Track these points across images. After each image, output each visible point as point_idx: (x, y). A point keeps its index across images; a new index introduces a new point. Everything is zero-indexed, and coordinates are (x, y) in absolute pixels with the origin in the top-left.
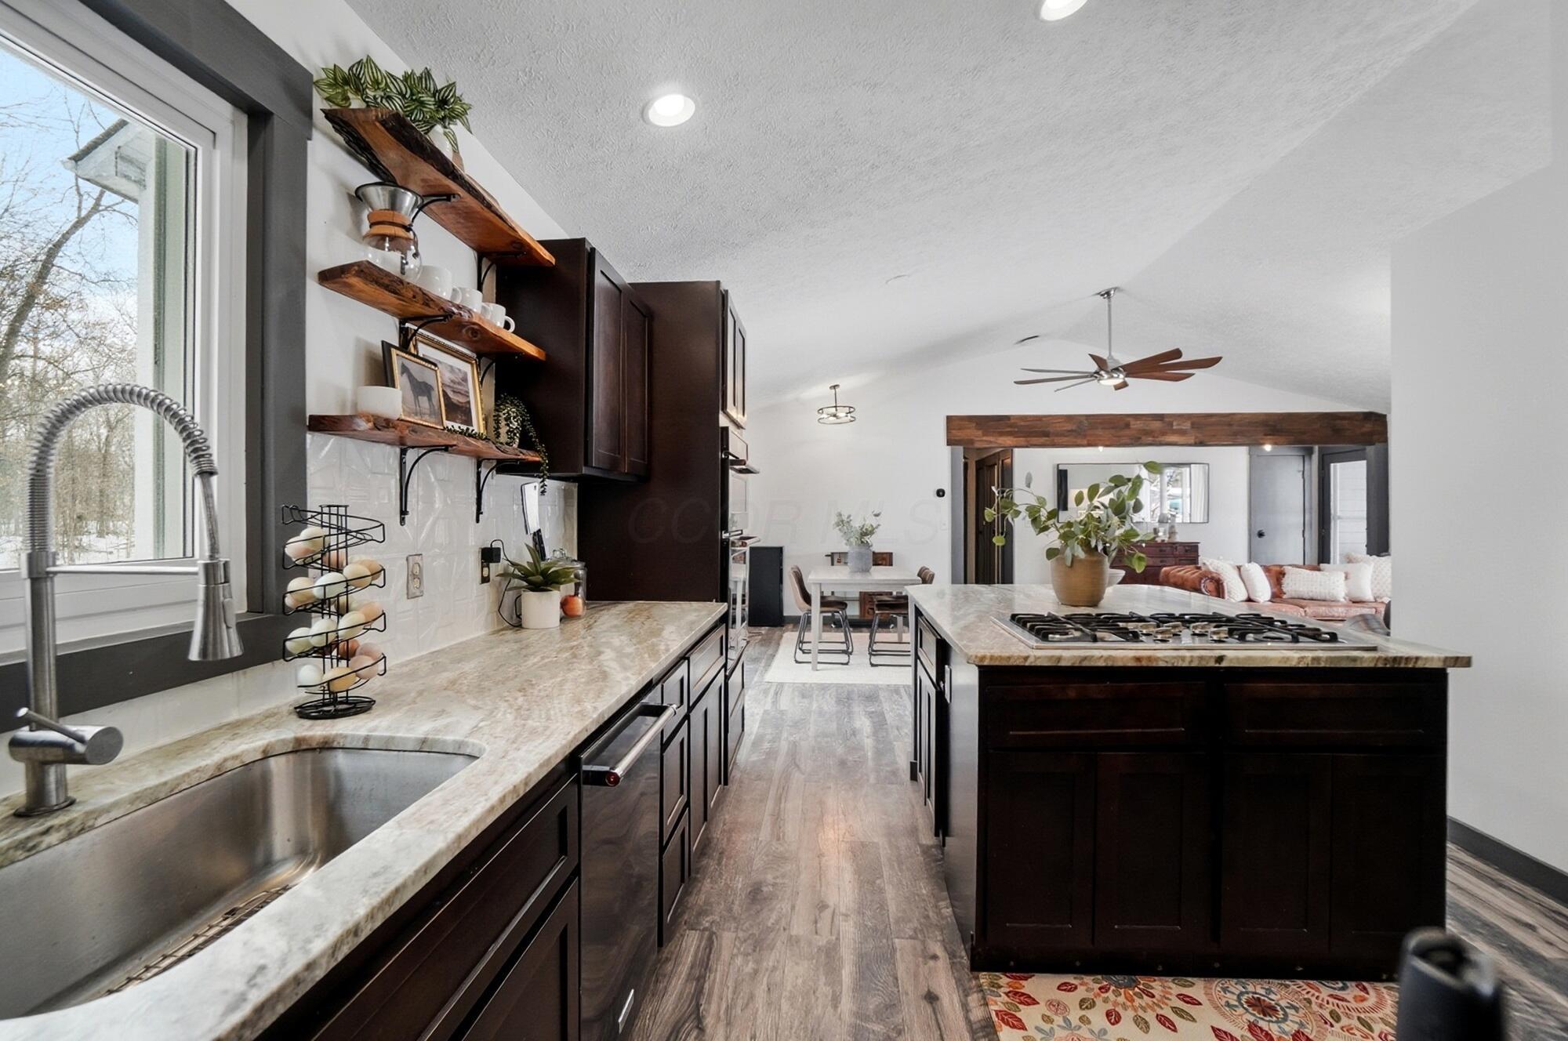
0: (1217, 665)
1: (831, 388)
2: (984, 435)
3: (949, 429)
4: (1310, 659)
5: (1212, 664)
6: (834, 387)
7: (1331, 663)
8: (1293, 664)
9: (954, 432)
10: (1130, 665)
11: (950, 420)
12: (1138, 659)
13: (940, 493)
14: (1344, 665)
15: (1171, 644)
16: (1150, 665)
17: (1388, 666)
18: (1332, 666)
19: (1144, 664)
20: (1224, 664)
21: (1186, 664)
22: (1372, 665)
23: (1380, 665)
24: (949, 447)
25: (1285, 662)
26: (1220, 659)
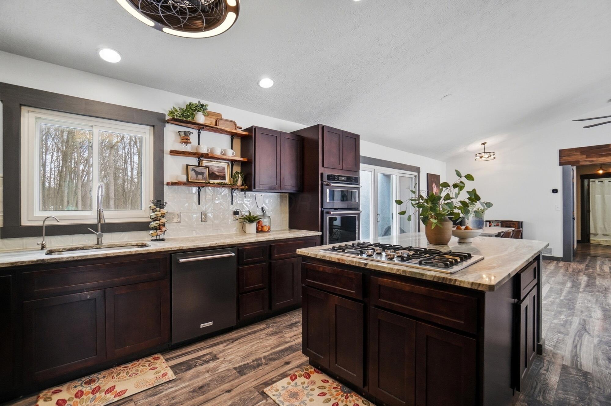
0: (365, 267)
1: (482, 144)
2: (587, 158)
3: (561, 157)
4: (401, 271)
5: (363, 266)
6: (484, 144)
7: (411, 274)
8: (394, 272)
9: (564, 158)
10: (336, 261)
11: (561, 152)
12: (339, 259)
13: (555, 191)
14: (418, 276)
15: (359, 256)
16: (342, 262)
17: (440, 281)
18: (412, 276)
19: (341, 261)
20: (367, 267)
21: (354, 264)
22: (431, 279)
23: (435, 280)
24: (561, 167)
25: (391, 271)
26: (366, 264)
